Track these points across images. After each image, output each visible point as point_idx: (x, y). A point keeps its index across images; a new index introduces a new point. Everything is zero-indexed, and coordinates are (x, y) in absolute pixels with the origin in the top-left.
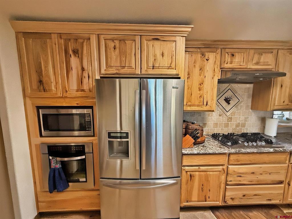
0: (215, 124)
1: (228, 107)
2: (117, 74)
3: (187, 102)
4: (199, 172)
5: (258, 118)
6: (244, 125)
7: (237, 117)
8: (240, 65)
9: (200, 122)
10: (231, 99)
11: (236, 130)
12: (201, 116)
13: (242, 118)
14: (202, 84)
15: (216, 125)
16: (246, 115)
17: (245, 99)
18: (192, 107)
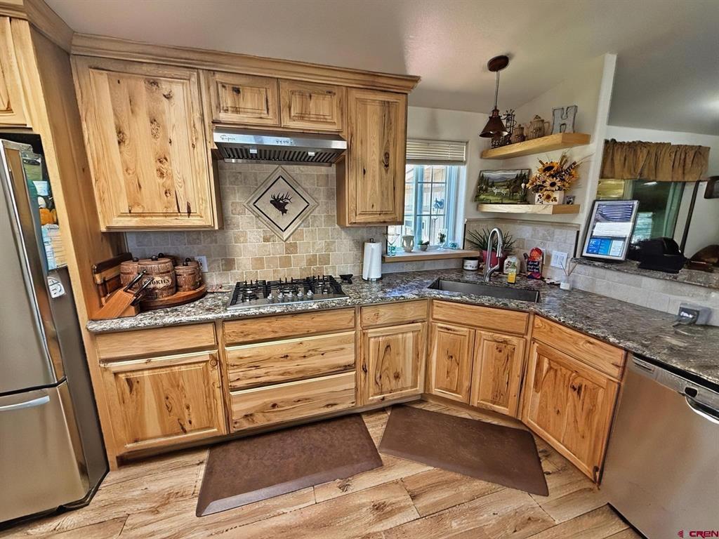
0: (257, 259)
1: (283, 221)
3: (129, 206)
4: (150, 371)
5: (354, 243)
6: (325, 260)
7: (309, 243)
8: (261, 118)
9: (217, 258)
10: (287, 201)
11: (310, 272)
12: (216, 243)
13: (321, 244)
14: (167, 160)
15: (259, 262)
16: (327, 236)
17: (322, 200)
18: (148, 218)
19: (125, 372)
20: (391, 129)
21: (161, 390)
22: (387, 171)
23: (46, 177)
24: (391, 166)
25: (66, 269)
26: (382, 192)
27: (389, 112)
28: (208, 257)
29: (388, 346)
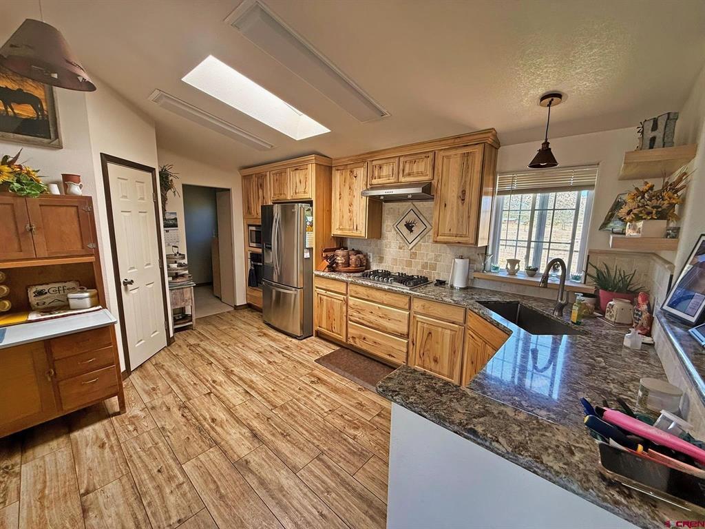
0: (394, 259)
1: (411, 237)
2: (278, 200)
3: (339, 225)
4: (326, 297)
6: (434, 267)
7: (424, 253)
8: (389, 179)
9: (376, 255)
10: (414, 225)
12: (377, 247)
13: (431, 255)
14: (352, 205)
15: (395, 261)
19: (320, 294)
20: (468, 172)
21: (328, 307)
22: (463, 204)
23: (312, 214)
24: (467, 200)
25: (312, 248)
26: (458, 220)
27: (467, 160)
28: (373, 254)
29: (430, 333)
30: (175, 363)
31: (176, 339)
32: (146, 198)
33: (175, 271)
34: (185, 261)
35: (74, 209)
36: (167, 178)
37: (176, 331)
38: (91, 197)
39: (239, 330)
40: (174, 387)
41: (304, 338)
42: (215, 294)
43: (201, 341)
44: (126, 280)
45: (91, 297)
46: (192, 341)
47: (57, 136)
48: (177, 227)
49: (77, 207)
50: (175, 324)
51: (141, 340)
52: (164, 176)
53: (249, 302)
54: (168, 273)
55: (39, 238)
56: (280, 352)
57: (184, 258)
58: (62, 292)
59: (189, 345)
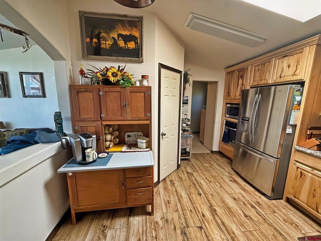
4: (312, 175)
19: (301, 169)
21: (313, 186)
23: (301, 95)
25: (296, 125)
30: (180, 184)
31: (181, 165)
32: (176, 89)
33: (184, 128)
34: (189, 123)
35: (143, 93)
36: (187, 77)
37: (181, 160)
38: (151, 87)
39: (216, 170)
40: (179, 205)
41: (274, 199)
42: (200, 139)
43: (194, 171)
44: (163, 133)
45: (146, 143)
46: (190, 170)
47: (142, 56)
48: (188, 104)
49: (144, 92)
50: (181, 156)
51: (166, 165)
52: (186, 75)
53: (220, 150)
54: (182, 129)
55: (128, 109)
56: (253, 206)
57: (189, 121)
58: (136, 137)
59: (187, 173)
